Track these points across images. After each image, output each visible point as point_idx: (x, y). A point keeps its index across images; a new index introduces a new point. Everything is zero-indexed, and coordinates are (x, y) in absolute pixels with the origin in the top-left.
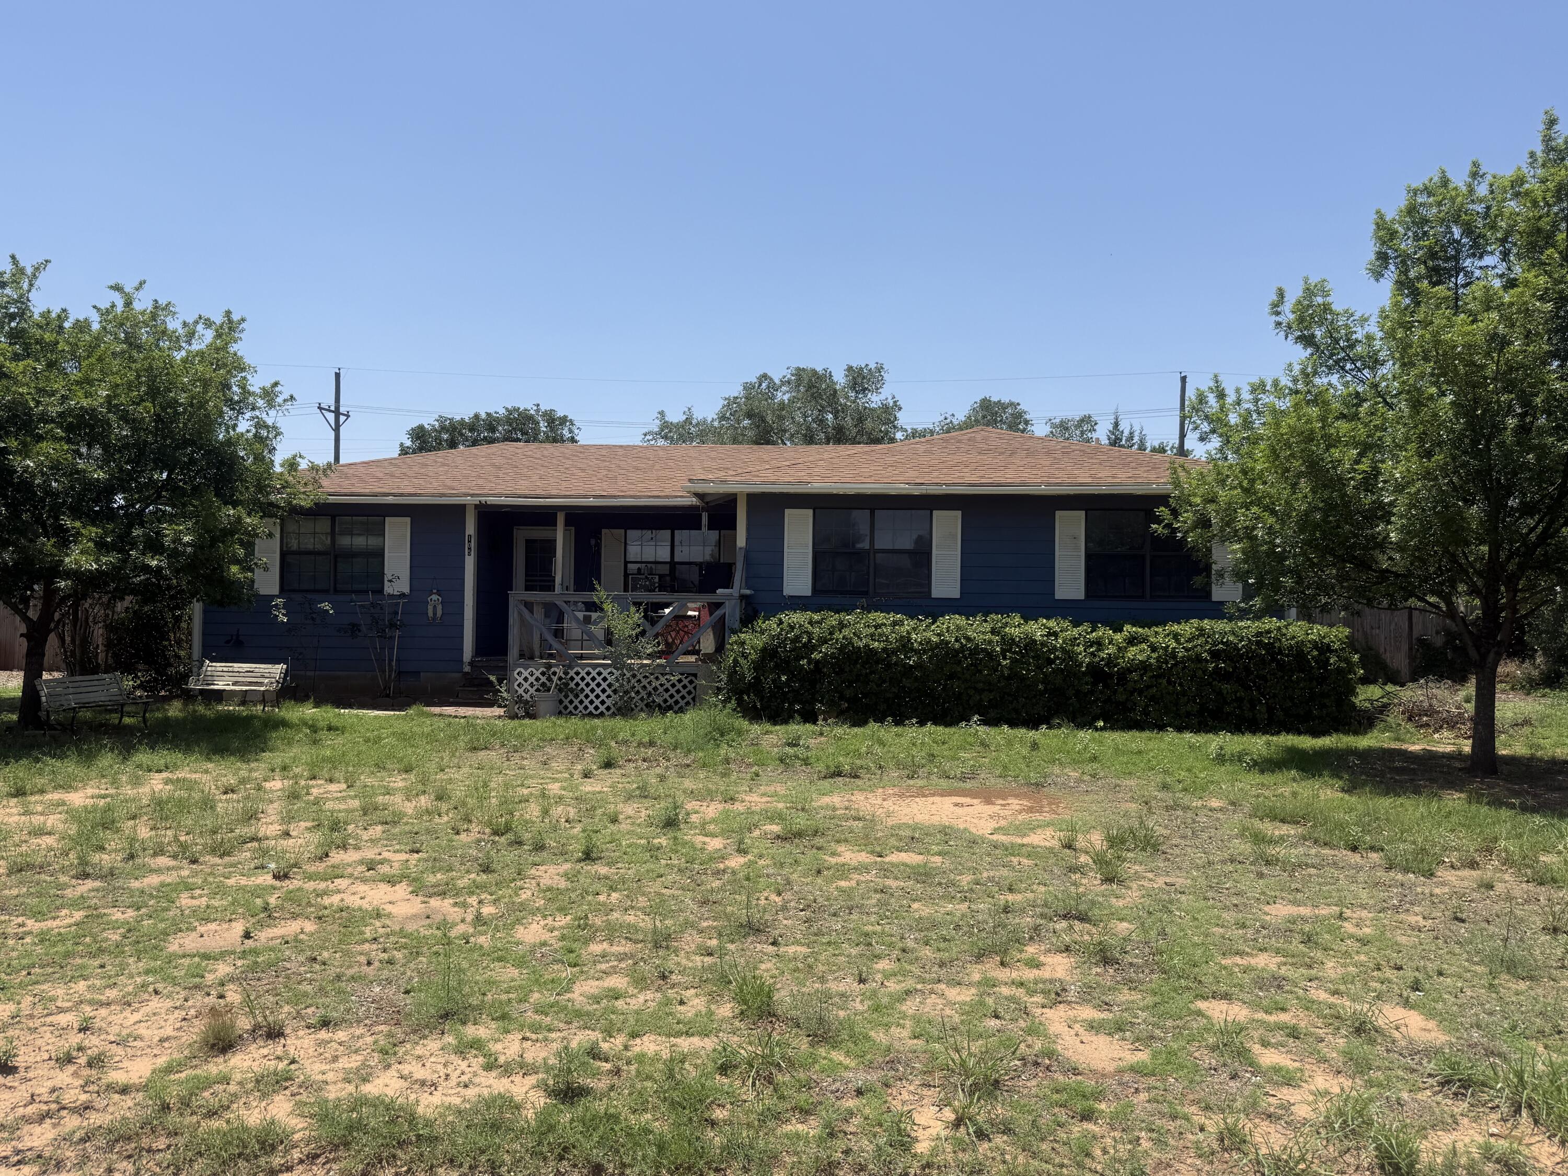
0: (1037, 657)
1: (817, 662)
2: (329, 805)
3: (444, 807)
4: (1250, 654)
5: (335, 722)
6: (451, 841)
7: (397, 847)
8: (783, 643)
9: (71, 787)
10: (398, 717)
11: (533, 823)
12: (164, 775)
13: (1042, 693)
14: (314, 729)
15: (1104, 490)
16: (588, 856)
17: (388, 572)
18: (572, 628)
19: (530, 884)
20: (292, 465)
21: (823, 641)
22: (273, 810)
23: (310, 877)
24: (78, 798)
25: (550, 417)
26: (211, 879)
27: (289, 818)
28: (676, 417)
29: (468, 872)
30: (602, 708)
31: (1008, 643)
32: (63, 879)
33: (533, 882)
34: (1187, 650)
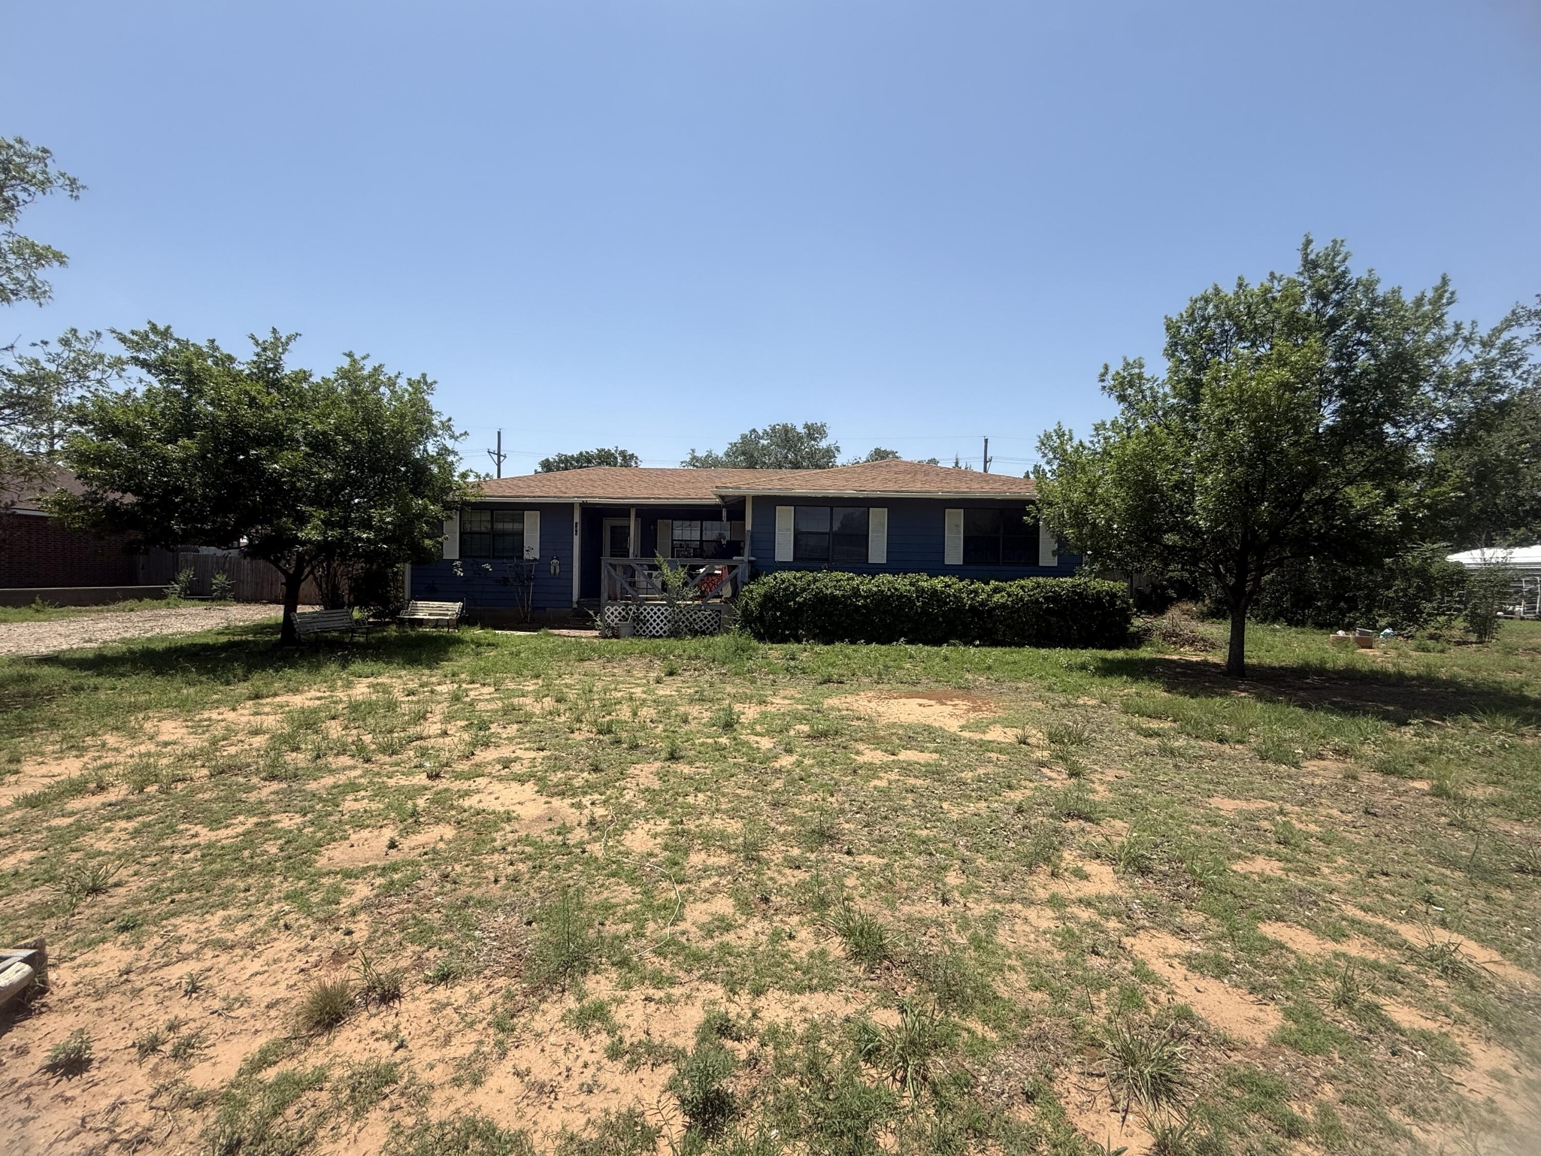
0: (938, 601)
1: (799, 603)
2: (481, 706)
3: (562, 707)
4: (1070, 600)
5: (491, 640)
6: (568, 739)
7: (527, 745)
8: (777, 592)
9: (298, 690)
10: (532, 637)
11: (627, 722)
12: (371, 679)
13: (941, 623)
14: (479, 645)
15: (978, 495)
16: (673, 757)
17: (526, 545)
18: (641, 580)
19: (630, 783)
20: (464, 476)
21: (804, 590)
22: (439, 710)
23: (458, 776)
24: (298, 701)
25: (623, 454)
26: (376, 780)
27: (449, 718)
28: (701, 453)
29: (582, 771)
30: (661, 632)
31: (921, 591)
32: (255, 780)
33: (634, 781)
34: (1030, 596)
